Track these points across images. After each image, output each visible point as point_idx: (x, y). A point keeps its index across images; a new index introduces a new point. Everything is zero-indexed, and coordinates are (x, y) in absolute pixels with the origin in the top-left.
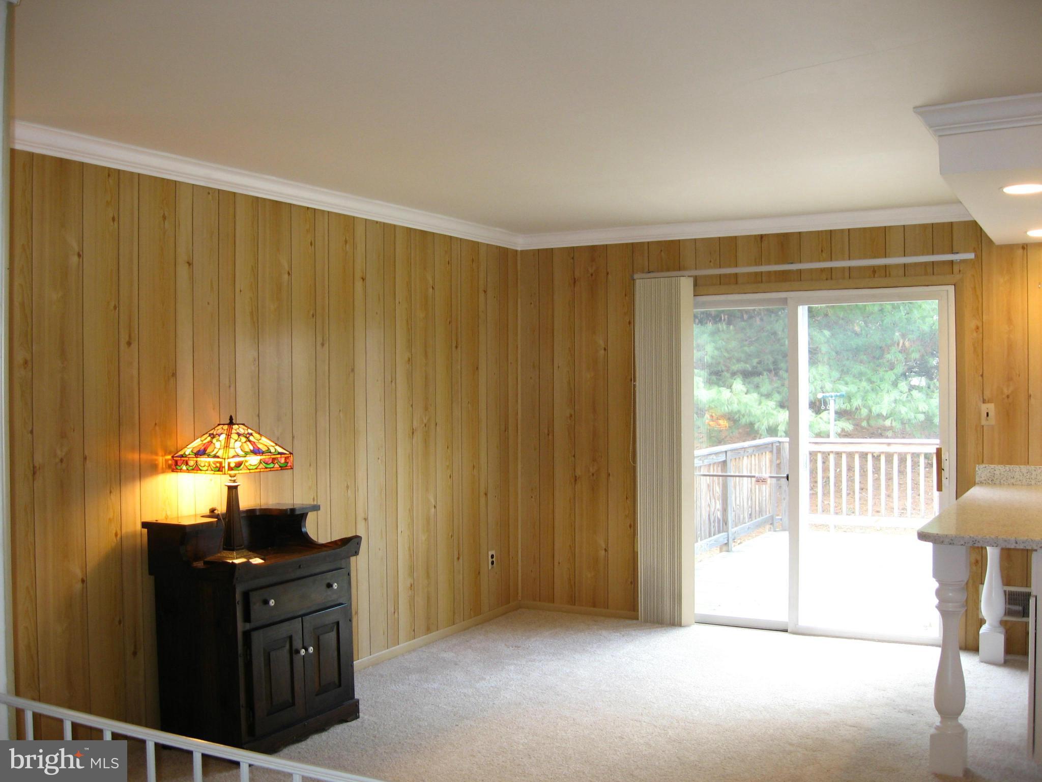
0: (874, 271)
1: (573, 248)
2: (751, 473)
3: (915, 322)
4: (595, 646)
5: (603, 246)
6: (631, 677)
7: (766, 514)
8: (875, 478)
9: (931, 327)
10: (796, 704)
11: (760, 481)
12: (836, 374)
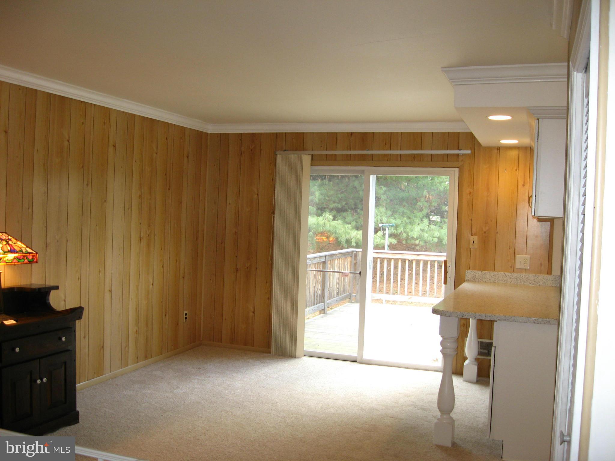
0: (414, 157)
1: (241, 133)
2: (339, 270)
3: (436, 185)
4: (245, 368)
5: (259, 133)
6: (266, 387)
7: (347, 293)
8: (410, 273)
9: (445, 188)
10: (360, 404)
11: (345, 275)
12: (389, 213)
